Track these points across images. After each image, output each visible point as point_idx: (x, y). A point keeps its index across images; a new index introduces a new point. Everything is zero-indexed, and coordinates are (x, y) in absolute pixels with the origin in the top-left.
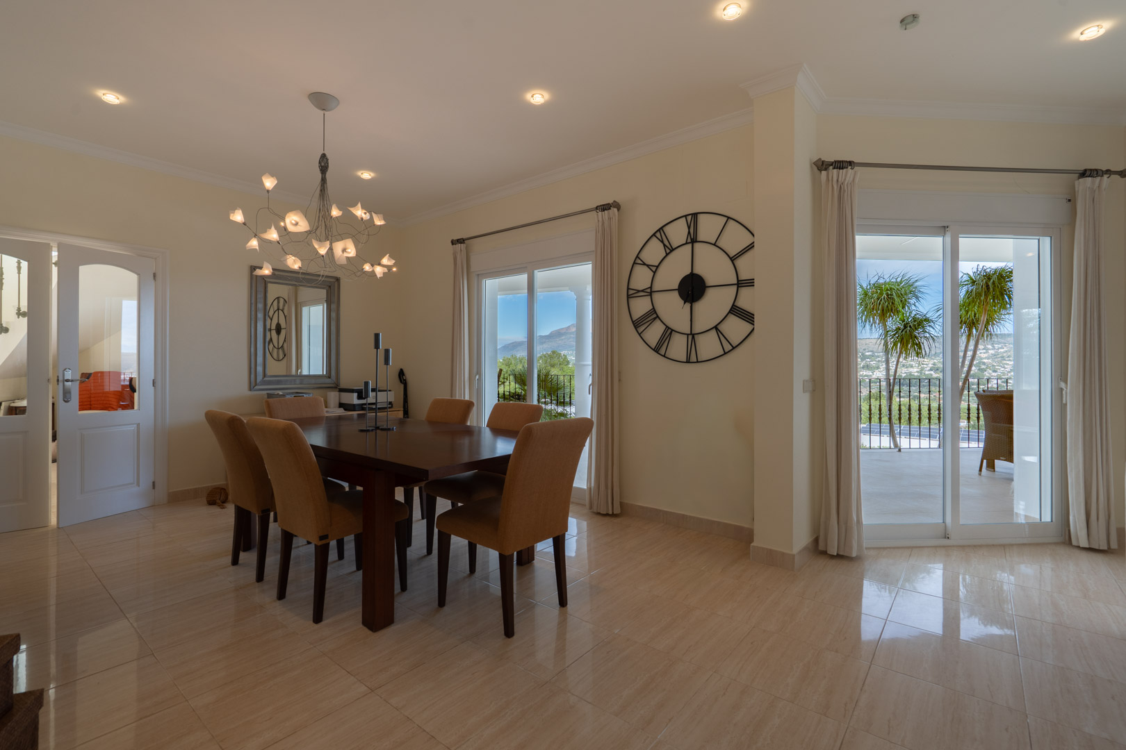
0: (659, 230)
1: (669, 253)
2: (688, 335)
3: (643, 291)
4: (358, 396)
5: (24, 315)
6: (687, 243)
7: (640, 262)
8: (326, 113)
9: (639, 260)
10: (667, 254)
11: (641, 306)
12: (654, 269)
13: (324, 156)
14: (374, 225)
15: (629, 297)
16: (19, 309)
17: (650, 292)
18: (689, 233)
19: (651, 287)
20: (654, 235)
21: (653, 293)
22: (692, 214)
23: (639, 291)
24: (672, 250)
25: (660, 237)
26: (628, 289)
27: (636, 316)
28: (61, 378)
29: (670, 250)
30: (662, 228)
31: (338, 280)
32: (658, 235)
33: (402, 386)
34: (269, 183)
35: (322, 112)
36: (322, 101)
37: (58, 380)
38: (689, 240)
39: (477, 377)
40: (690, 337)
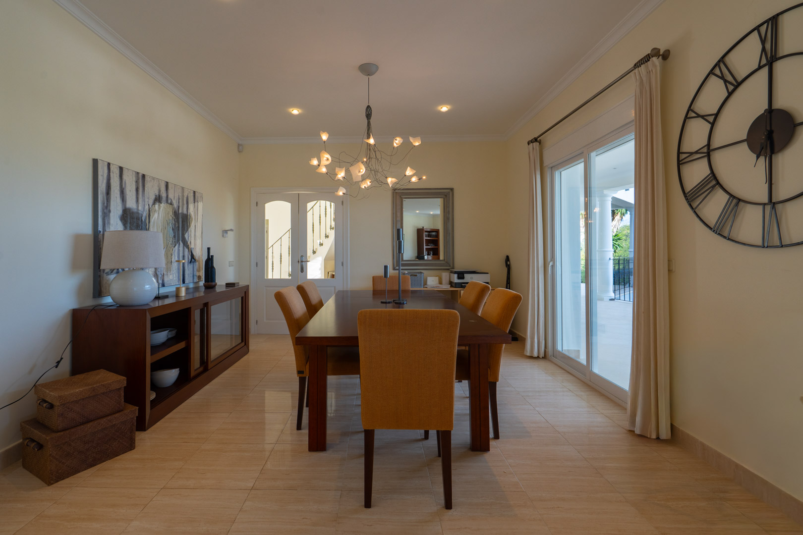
0: (717, 65)
1: (733, 91)
2: (764, 204)
3: (697, 152)
4: (458, 276)
5: (333, 228)
6: (760, 67)
7: (694, 115)
8: (370, 77)
9: (691, 113)
10: (730, 94)
11: (696, 172)
12: (713, 120)
13: (368, 107)
14: (415, 146)
15: (680, 163)
16: (331, 226)
17: (708, 152)
18: (764, 50)
19: (709, 145)
20: (711, 72)
21: (711, 153)
22: (766, 22)
23: (691, 154)
24: (738, 84)
25: (719, 74)
26: (679, 153)
27: (690, 185)
28: (300, 261)
29: (734, 85)
30: (722, 60)
31: (452, 189)
32: (717, 71)
33: (506, 270)
34: (325, 137)
35: (367, 77)
36: (367, 69)
37: (298, 262)
38: (764, 61)
39: (551, 264)
40: (768, 208)
